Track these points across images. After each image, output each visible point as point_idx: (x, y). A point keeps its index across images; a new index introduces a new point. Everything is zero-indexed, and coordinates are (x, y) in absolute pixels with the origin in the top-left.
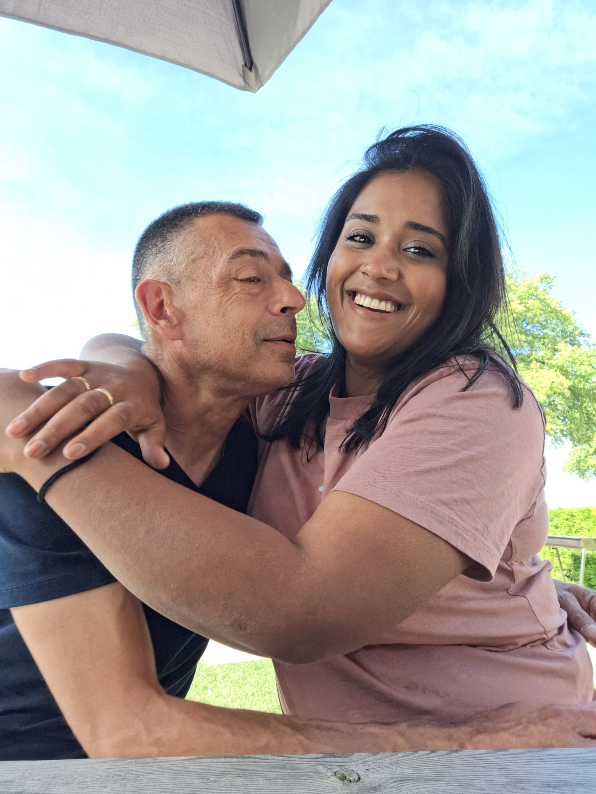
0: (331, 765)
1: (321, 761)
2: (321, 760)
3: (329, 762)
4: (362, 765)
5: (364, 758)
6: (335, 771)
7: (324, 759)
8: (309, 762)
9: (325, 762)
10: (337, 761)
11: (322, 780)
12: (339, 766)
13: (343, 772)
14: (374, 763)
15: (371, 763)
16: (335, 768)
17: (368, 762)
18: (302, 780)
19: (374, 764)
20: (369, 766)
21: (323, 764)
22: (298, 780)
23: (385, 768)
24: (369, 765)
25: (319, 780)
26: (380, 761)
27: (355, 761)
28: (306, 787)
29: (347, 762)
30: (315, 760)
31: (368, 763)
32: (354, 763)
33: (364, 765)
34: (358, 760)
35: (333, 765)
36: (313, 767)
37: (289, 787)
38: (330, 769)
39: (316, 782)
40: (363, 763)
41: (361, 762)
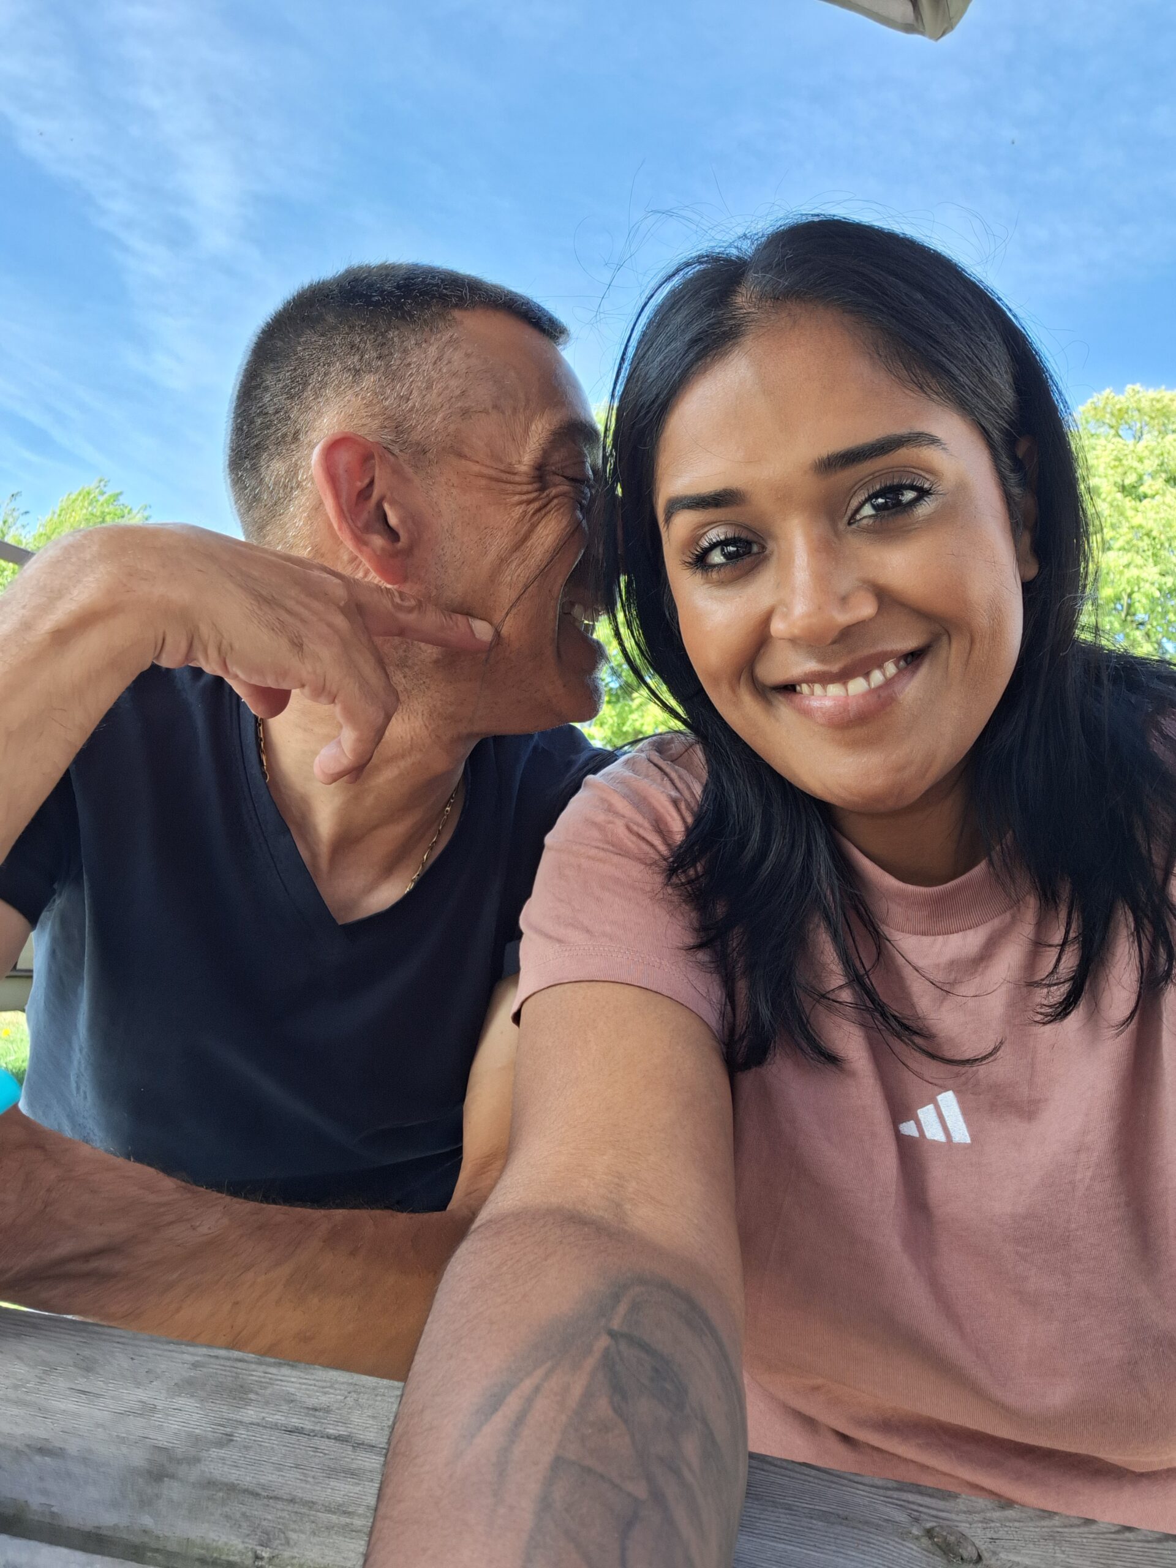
0: (917, 1511)
1: (895, 1496)
2: (895, 1494)
3: (913, 1503)
4: (980, 1525)
5: (983, 1511)
6: (929, 1525)
7: (901, 1493)
8: (871, 1493)
9: (904, 1501)
10: (927, 1504)
11: (904, 1543)
12: (933, 1516)
13: (945, 1534)
14: (1006, 1526)
15: (998, 1525)
16: (927, 1520)
17: (993, 1521)
18: (862, 1533)
19: (1006, 1529)
20: (995, 1532)
21: (901, 1506)
22: (856, 1531)
23: (1031, 1546)
24: (996, 1529)
25: (897, 1539)
26: (1017, 1524)
27: (965, 1512)
28: (874, 1551)
29: (948, 1512)
30: (881, 1492)
31: (992, 1525)
32: (962, 1517)
33: (985, 1525)
34: (970, 1512)
35: (920, 1512)
36: (883, 1508)
37: (838, 1541)
38: (917, 1520)
39: (891, 1543)
40: (982, 1522)
41: (977, 1517)
